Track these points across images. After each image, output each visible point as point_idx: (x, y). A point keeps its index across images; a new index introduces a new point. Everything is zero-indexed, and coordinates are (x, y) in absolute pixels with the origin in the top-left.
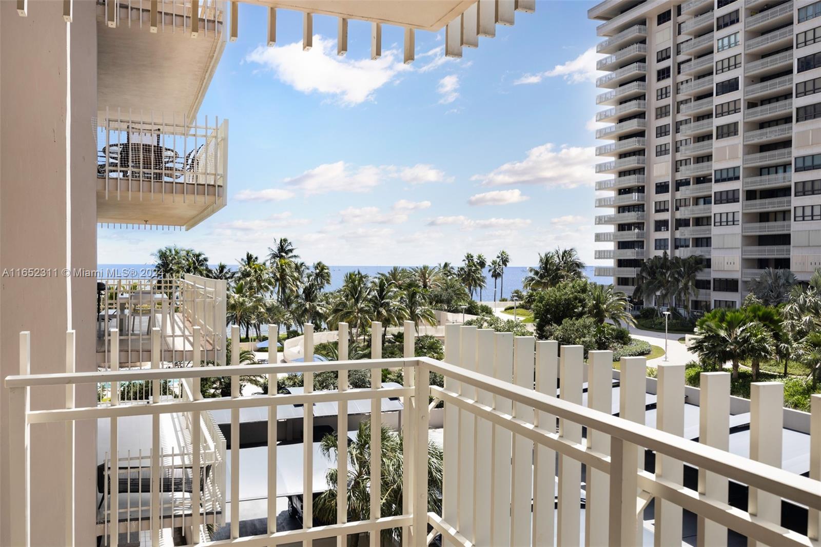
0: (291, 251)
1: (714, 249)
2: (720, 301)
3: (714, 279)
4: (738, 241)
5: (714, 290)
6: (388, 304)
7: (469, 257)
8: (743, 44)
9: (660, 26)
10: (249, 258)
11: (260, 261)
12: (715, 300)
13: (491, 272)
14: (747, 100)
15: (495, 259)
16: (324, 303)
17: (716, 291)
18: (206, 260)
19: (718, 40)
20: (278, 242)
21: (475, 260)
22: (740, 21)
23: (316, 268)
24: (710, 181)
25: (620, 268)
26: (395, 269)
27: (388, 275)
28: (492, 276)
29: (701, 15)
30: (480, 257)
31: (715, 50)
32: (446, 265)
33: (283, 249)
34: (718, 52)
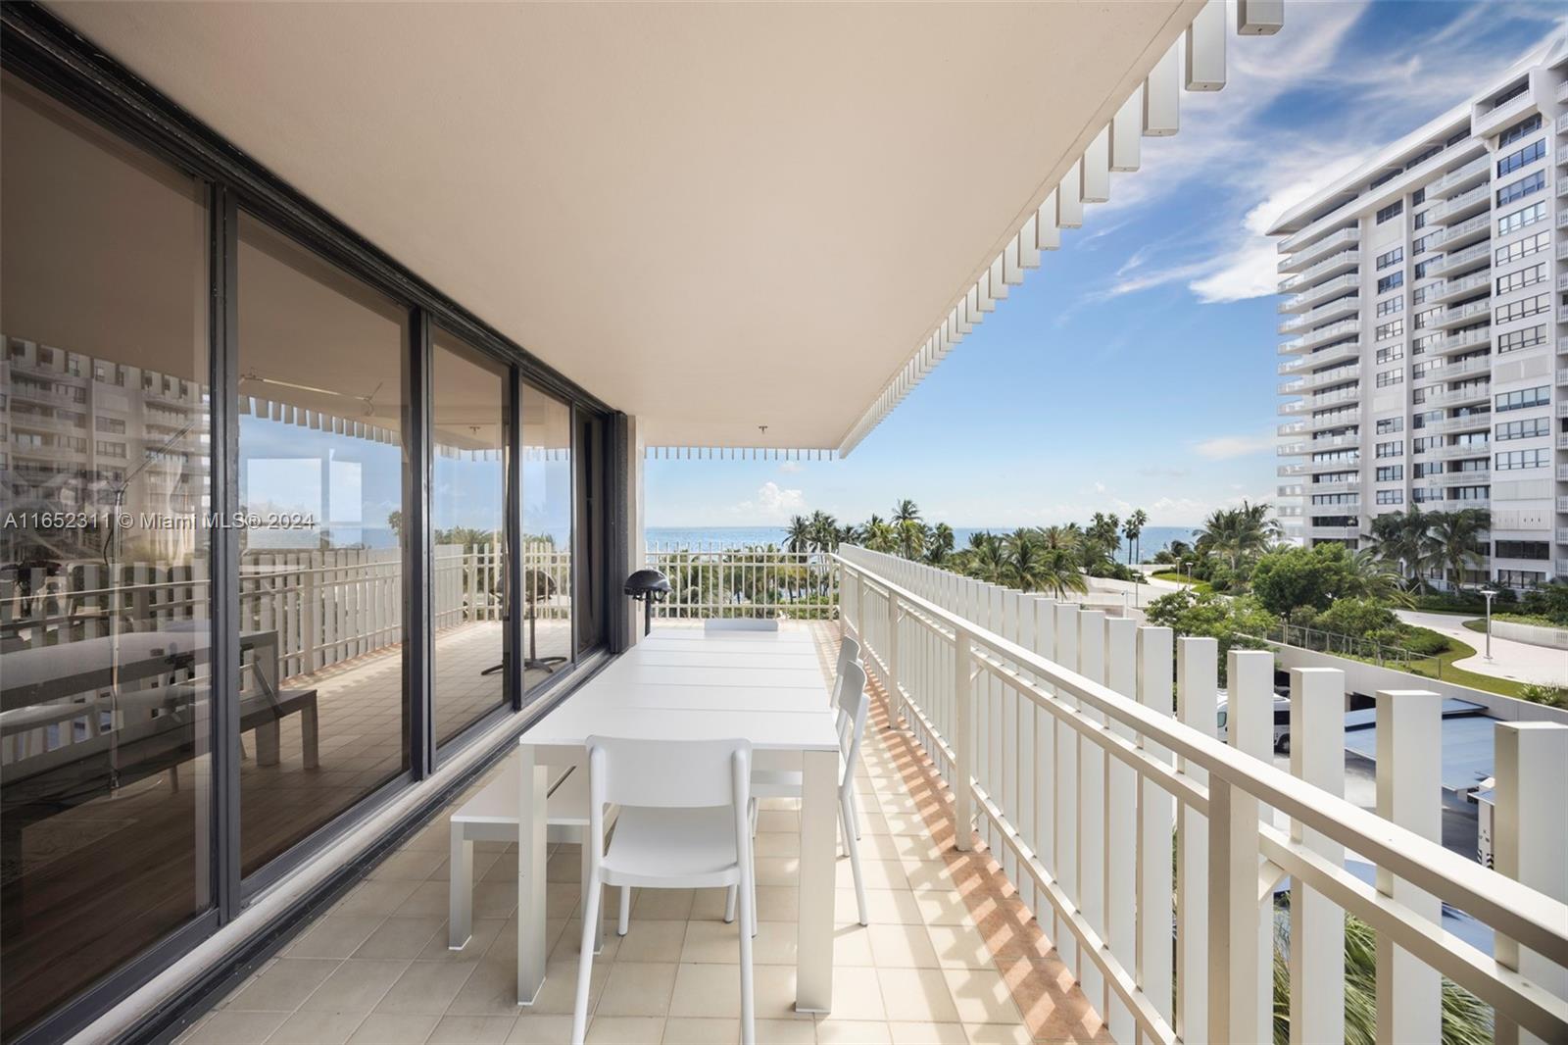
0: (914, 512)
1: (1495, 500)
2: (1509, 572)
3: (1497, 542)
4: (1551, 489)
5: (1497, 556)
6: (1032, 568)
7: (1099, 517)
8: (1554, 217)
9: (1382, 224)
10: (875, 519)
11: (886, 523)
12: (1500, 571)
13: (1125, 533)
14: (1562, 292)
15: (1130, 518)
16: (950, 564)
17: (1501, 557)
18: (833, 521)
19: (1500, 220)
20: (902, 503)
21: (1106, 520)
22: (1546, 185)
23: (938, 528)
24: (1488, 409)
25: (1316, 528)
26: (1021, 531)
27: (1013, 536)
28: (1127, 537)
29: (1463, 193)
30: (1111, 517)
31: (1494, 234)
32: (1072, 526)
33: (906, 511)
34: (1500, 236)
